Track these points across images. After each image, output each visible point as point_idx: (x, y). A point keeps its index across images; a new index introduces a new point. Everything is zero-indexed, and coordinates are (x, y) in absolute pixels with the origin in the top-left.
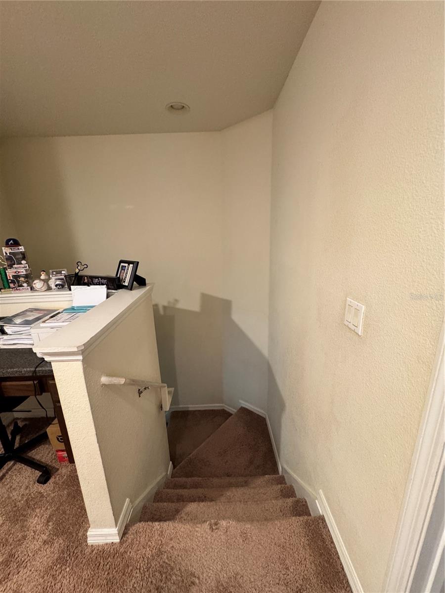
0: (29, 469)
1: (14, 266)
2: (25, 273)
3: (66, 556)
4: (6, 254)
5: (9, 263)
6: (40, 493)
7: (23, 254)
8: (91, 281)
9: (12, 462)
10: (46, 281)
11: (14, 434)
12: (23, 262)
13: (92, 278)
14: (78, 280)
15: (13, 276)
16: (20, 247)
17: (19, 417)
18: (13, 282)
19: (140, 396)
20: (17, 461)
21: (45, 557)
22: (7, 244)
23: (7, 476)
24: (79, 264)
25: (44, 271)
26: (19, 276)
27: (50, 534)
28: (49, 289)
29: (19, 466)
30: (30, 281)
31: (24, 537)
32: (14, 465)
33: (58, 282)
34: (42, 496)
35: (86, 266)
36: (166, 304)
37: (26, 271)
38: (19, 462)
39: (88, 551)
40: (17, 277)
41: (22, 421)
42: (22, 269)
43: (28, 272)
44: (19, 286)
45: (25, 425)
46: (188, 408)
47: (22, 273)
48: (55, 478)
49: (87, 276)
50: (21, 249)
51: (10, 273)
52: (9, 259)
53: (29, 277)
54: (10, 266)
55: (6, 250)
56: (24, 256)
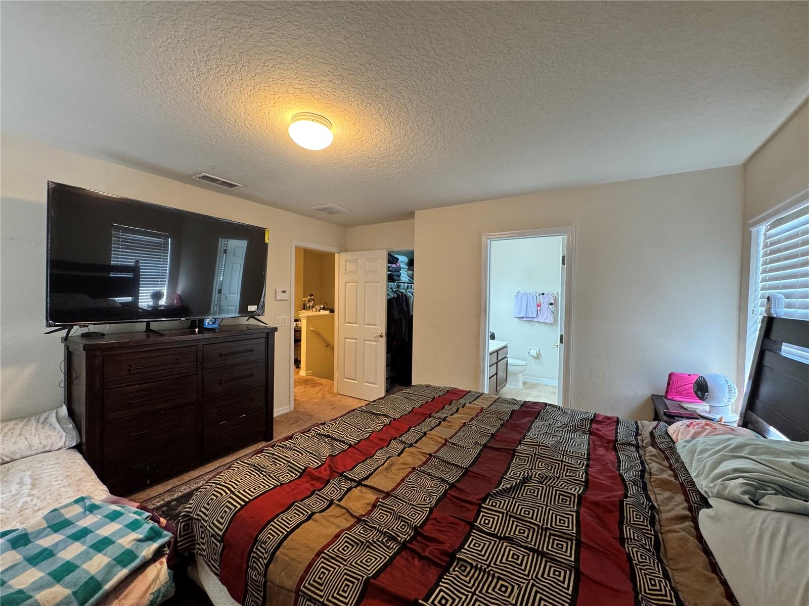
10: (316, 309)
18: (308, 308)
22: (310, 296)
40: (309, 306)
42: (311, 304)
43: (313, 305)
50: (313, 297)
51: (308, 305)
52: (309, 300)
53: (313, 307)
54: (309, 303)
55: (309, 297)
56: (313, 300)
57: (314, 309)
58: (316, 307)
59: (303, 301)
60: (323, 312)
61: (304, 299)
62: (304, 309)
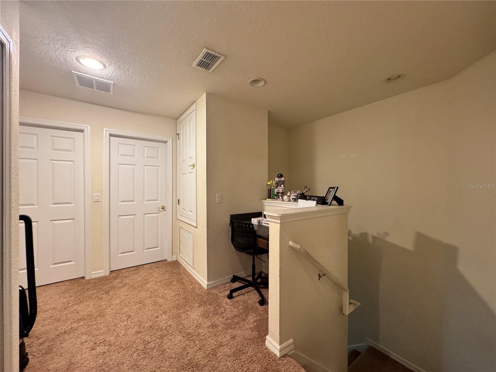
0: (258, 295)
1: (278, 187)
2: (281, 191)
3: (255, 340)
4: (276, 181)
5: (277, 185)
6: (258, 308)
7: (283, 181)
8: (310, 198)
9: (254, 289)
10: (289, 196)
11: (258, 277)
12: (282, 186)
13: (311, 196)
14: (303, 197)
15: (277, 192)
16: (282, 178)
17: (264, 272)
18: (276, 195)
19: (319, 280)
20: (255, 289)
21: (248, 334)
22: (278, 177)
23: (250, 293)
24: (306, 187)
25: (289, 191)
26: (279, 193)
27: (254, 327)
28: (290, 201)
29: (255, 291)
30: (283, 196)
31: (245, 320)
32: (254, 290)
33: (294, 197)
34: (258, 310)
35: (309, 189)
36: (376, 235)
37: (282, 190)
38: (256, 290)
39: (264, 348)
40: (278, 193)
41: (264, 274)
42: (281, 189)
43: (284, 191)
44: (278, 198)
45: (264, 277)
46: (390, 353)
47: (280, 191)
48: (266, 306)
49: (308, 196)
50: (283, 179)
51: (276, 191)
52: (277, 183)
53: (283, 194)
54: (277, 187)
55: (277, 179)
56: (283, 183)
57: (285, 197)
58: (288, 194)
59: (267, 185)
60: (303, 204)
61: (269, 183)
62: (270, 197)
